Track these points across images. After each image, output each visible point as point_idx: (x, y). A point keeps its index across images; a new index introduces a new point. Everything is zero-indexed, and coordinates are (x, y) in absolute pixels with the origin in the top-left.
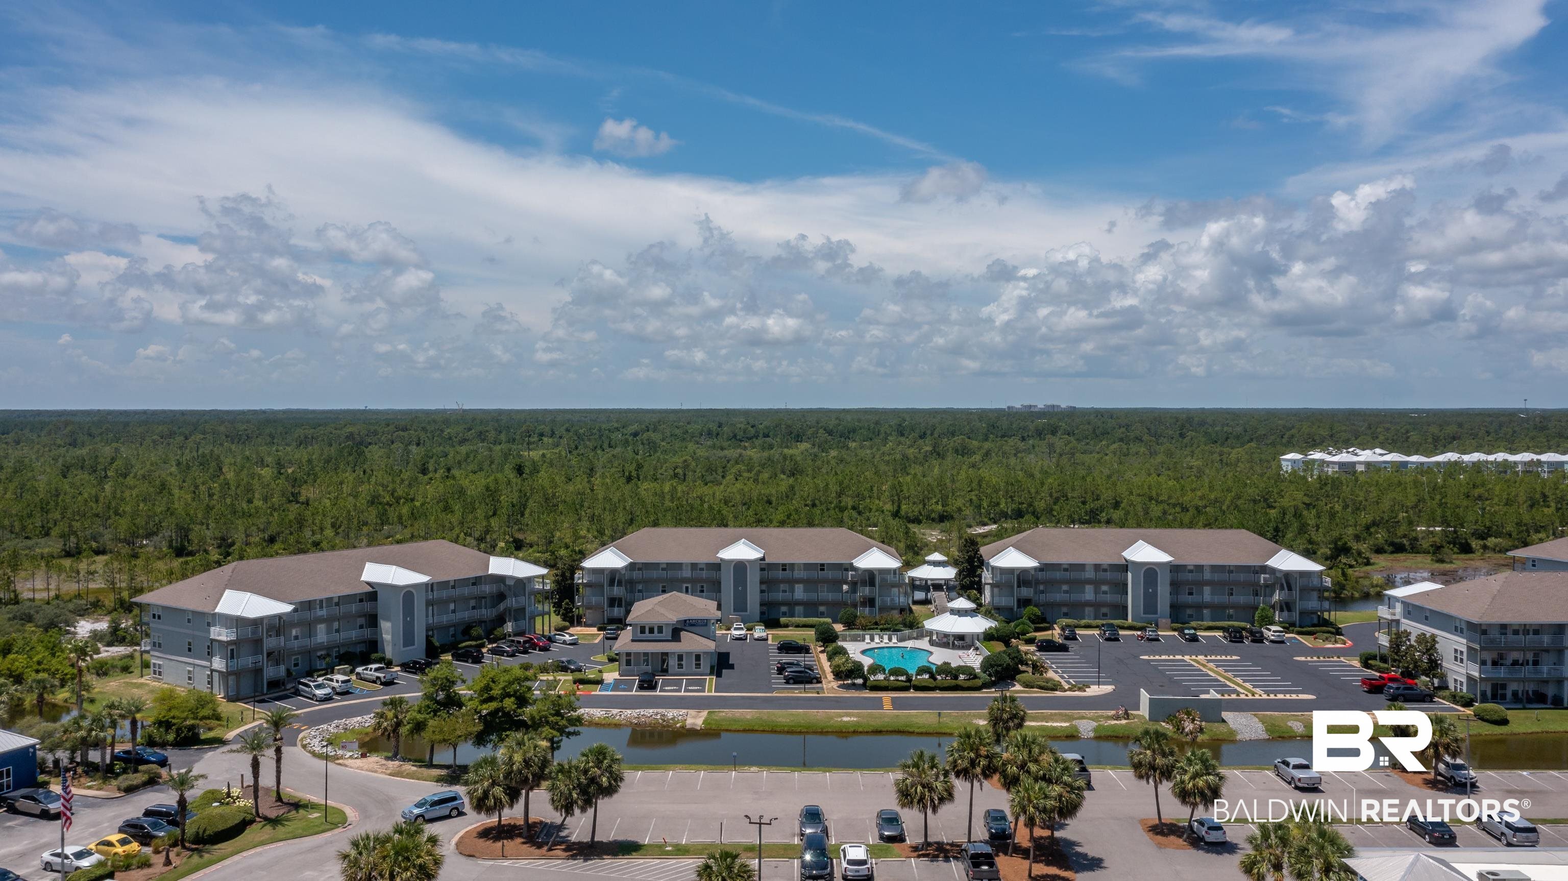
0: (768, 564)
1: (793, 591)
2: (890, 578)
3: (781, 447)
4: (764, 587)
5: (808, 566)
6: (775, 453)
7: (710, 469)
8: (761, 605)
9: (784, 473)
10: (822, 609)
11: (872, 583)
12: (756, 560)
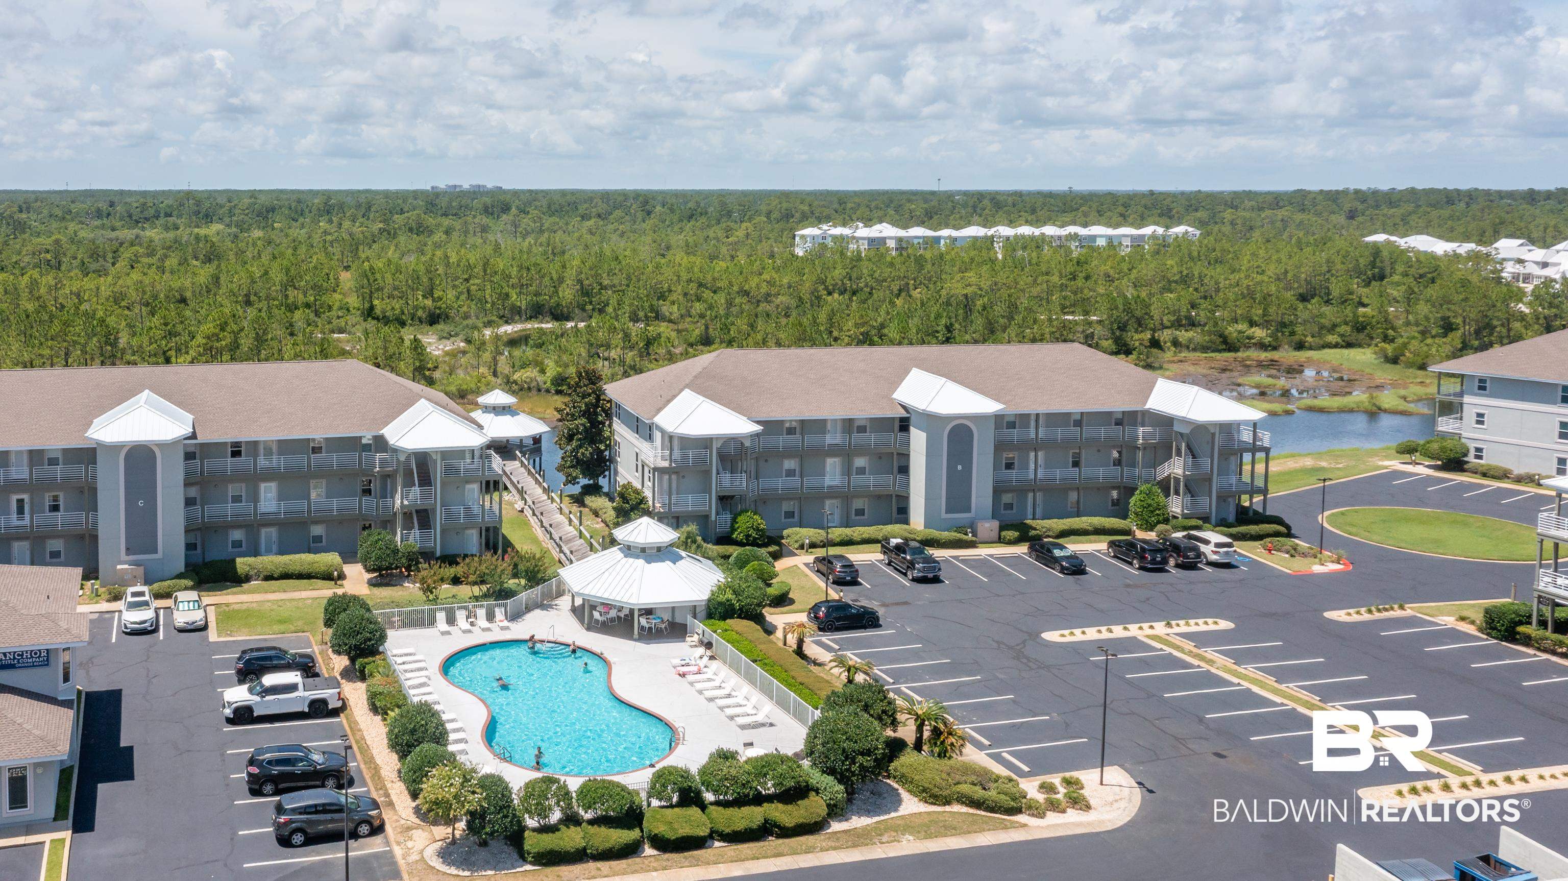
0: (202, 445)
1: (255, 499)
2: (464, 464)
3: (190, 227)
4: (193, 492)
5: (286, 446)
6: (184, 234)
7: (95, 255)
8: (187, 531)
9: (197, 259)
10: (317, 530)
11: (426, 480)
12: (175, 443)
